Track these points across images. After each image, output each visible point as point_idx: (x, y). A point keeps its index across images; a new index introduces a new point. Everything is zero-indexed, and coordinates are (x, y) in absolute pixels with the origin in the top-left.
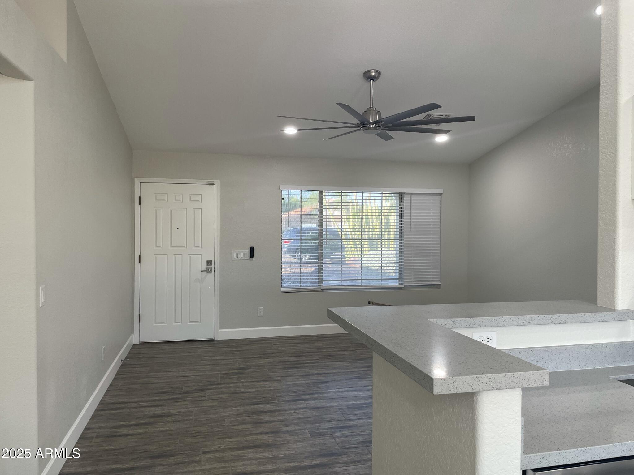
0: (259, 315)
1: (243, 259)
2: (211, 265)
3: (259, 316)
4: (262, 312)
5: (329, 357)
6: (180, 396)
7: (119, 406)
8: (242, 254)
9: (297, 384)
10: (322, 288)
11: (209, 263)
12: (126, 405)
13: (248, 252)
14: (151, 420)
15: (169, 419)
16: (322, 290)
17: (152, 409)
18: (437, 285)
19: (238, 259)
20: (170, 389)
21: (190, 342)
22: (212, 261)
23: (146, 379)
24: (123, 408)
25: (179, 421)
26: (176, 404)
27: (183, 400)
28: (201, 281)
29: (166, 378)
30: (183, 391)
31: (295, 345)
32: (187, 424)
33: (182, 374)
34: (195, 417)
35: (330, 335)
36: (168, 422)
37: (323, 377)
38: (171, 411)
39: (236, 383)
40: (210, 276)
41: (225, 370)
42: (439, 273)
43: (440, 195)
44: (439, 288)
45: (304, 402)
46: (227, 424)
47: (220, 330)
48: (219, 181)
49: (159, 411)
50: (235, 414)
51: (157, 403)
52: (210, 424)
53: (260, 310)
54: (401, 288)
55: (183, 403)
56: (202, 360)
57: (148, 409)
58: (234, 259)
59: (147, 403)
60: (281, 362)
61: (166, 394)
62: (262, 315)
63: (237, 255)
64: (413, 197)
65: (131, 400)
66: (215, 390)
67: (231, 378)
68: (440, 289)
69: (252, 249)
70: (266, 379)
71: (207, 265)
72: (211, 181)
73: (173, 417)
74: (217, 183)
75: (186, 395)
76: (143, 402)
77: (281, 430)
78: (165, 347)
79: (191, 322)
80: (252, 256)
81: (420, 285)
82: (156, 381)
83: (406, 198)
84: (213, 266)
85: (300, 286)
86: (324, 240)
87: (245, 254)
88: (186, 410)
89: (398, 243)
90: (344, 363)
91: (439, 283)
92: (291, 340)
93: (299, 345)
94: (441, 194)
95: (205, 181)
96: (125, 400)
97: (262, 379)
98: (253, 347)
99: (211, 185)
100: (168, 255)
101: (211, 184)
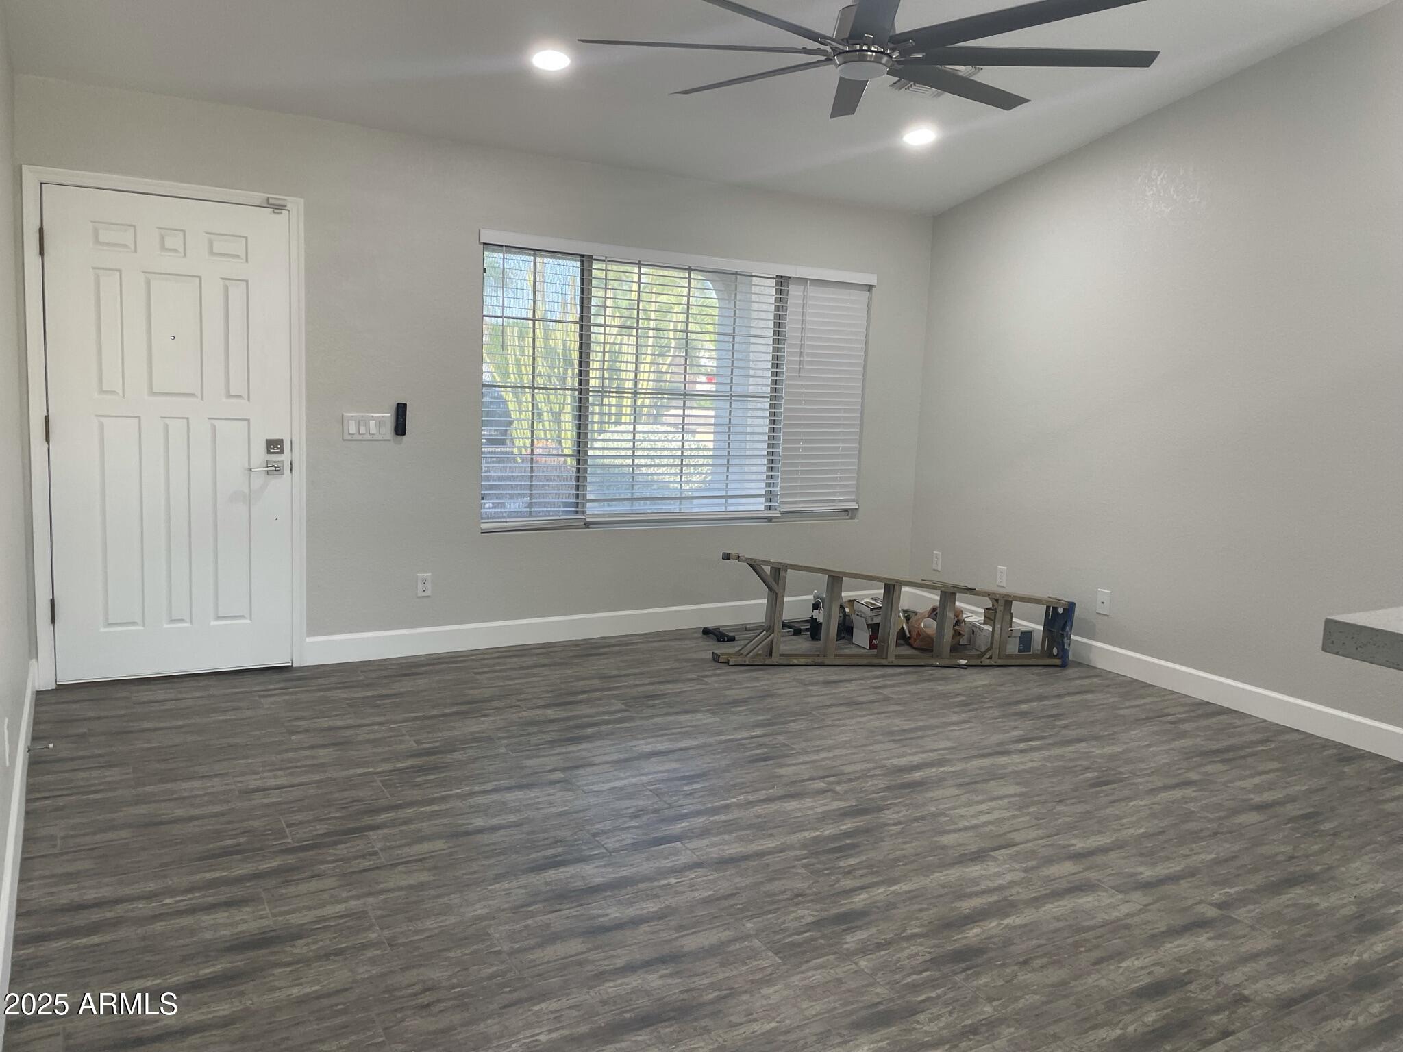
0: (420, 594)
1: (376, 437)
2: (282, 452)
3: (419, 597)
4: (428, 585)
5: (651, 703)
6: (291, 859)
7: (95, 916)
8: (372, 423)
9: (621, 789)
10: (588, 520)
11: (274, 445)
12: (120, 910)
13: (389, 416)
14: (238, 961)
15: (301, 948)
16: (587, 525)
17: (221, 916)
18: (846, 510)
19: (360, 437)
20: (243, 840)
21: (221, 677)
22: (282, 440)
23: (143, 809)
24: (116, 923)
25: (340, 953)
26: (292, 890)
27: (308, 874)
28: (249, 498)
29: (206, 798)
30: (290, 840)
31: (535, 671)
32: (373, 961)
33: (253, 782)
34: (386, 933)
35: (607, 641)
36: (306, 962)
37: (676, 761)
38: (295, 919)
39: (444, 799)
40: (280, 485)
41: (383, 761)
42: (855, 482)
43: (867, 289)
44: (851, 518)
45: (678, 844)
46: (506, 948)
47: (309, 640)
48: (302, 201)
49: (247, 921)
50: (506, 906)
51: (224, 894)
52: (451, 954)
53: (424, 581)
54: (770, 519)
55: (314, 885)
56: (292, 733)
57: (207, 919)
58: (350, 437)
59: (189, 896)
60: (532, 723)
61: (239, 857)
62: (428, 593)
63: (358, 424)
64: (813, 291)
65: (127, 891)
66: (393, 831)
67: (418, 785)
68: (856, 520)
69: (401, 411)
70: (525, 781)
71: (269, 452)
72: (275, 197)
73: (310, 940)
74: (295, 204)
75: (310, 853)
76: (171, 892)
77: (682, 947)
78: (145, 694)
79: (219, 618)
80: (400, 428)
81: (812, 512)
82: (179, 812)
83: (794, 291)
84: (285, 457)
85: (527, 514)
86: (592, 391)
87: (380, 423)
88: (341, 908)
89: (767, 406)
90: (699, 716)
91: (854, 506)
92: (515, 659)
93: (546, 671)
94: (870, 287)
95: (259, 197)
96: (105, 892)
97: (512, 782)
98: (421, 683)
99: (276, 211)
100: (142, 418)
101: (278, 208)
